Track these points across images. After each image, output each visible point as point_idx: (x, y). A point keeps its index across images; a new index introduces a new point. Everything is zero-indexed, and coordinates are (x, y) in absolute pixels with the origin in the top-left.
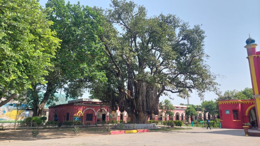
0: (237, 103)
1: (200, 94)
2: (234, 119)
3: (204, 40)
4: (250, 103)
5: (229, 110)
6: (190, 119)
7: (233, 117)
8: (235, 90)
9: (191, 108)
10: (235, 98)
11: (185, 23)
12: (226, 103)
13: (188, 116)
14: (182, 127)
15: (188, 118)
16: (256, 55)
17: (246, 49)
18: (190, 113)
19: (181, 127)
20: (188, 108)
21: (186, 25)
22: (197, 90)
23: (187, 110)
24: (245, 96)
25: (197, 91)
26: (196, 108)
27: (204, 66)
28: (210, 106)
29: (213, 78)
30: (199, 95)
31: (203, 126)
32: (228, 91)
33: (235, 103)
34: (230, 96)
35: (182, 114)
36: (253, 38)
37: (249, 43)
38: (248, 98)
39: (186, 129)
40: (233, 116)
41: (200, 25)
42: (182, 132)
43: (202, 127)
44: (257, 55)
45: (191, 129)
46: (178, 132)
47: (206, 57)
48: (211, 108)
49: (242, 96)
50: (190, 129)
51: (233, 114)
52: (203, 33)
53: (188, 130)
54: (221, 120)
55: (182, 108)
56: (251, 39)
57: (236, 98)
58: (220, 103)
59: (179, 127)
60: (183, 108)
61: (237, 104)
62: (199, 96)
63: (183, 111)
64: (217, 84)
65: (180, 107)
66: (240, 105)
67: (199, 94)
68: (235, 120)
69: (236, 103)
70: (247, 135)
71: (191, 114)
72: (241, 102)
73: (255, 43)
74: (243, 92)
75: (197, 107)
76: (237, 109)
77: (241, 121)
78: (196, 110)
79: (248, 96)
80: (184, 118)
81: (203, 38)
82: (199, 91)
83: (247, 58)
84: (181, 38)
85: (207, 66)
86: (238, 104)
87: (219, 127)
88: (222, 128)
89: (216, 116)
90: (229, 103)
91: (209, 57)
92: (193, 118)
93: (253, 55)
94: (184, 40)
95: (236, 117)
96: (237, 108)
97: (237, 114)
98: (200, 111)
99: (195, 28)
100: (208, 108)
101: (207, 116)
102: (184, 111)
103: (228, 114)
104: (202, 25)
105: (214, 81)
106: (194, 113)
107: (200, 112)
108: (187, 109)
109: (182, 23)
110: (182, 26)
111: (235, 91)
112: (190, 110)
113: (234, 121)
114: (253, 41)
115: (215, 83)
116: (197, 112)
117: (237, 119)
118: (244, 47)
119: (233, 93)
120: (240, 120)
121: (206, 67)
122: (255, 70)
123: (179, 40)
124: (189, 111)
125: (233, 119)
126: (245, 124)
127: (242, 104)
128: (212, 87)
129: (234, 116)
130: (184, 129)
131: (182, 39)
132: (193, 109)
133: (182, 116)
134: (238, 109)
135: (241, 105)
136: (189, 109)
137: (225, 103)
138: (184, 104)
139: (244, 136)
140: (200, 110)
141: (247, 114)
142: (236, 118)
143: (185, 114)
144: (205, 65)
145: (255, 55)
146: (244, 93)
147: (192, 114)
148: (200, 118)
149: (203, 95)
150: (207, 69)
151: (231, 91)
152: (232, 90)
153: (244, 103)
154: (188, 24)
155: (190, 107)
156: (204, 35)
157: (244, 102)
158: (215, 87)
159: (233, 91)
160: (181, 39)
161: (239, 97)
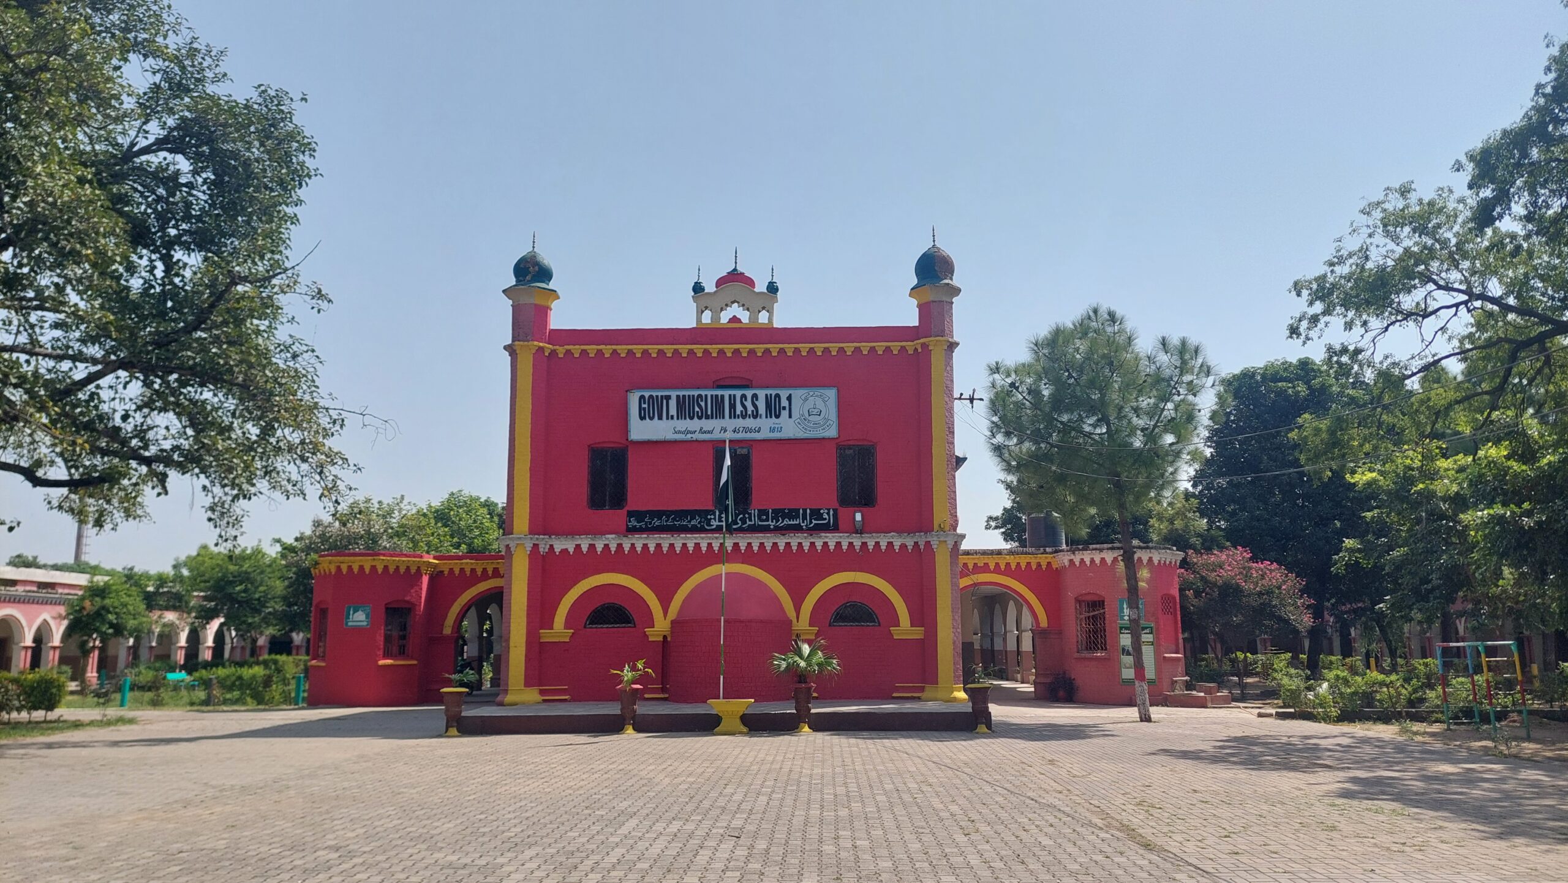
0: (413, 570)
1: (223, 507)
2: (385, 657)
3: (302, 193)
4: (473, 570)
5: (368, 609)
6: (94, 659)
7: (381, 644)
8: (402, 497)
9: (117, 591)
10: (396, 539)
11: (203, 48)
12: (361, 568)
13: (84, 644)
14: (60, 712)
15: (86, 652)
16: (547, 345)
17: (511, 302)
18: (104, 621)
19: (52, 715)
20: (97, 592)
21: (205, 64)
22: (207, 483)
23: (87, 604)
24: (445, 536)
25: (204, 488)
26: (151, 589)
27: (287, 348)
28: (244, 578)
29: (324, 421)
30: (209, 514)
31: (192, 704)
32: (368, 501)
33: (402, 570)
34: (377, 527)
35: (39, 630)
36: (547, 258)
37: (528, 278)
38: (457, 546)
39: (92, 723)
40: (380, 640)
41: (297, 97)
42: (75, 745)
43: (189, 708)
44: (551, 346)
45: (131, 721)
46: (50, 746)
47: (308, 298)
48: (245, 591)
49: (433, 534)
50: (121, 720)
51: (386, 625)
52: (308, 147)
53: (112, 728)
54: (314, 662)
55: (42, 585)
56: (539, 259)
57: (404, 544)
58: (328, 565)
59: (39, 715)
60: (52, 586)
61: (411, 577)
62: (210, 520)
63: (49, 607)
64: (340, 462)
65: (32, 583)
66: (425, 580)
67: (212, 509)
68: (389, 662)
69: (408, 568)
70: (453, 731)
71: (112, 625)
72: (436, 565)
73: (552, 285)
74: (437, 511)
75: (158, 588)
76: (408, 602)
77: (415, 662)
78: (151, 601)
79: (459, 534)
80: (51, 658)
81: (300, 176)
82: (217, 490)
83: (505, 348)
84: (155, 130)
85: (305, 348)
86: (419, 574)
87: (290, 701)
88: (313, 702)
89: (262, 641)
90: (373, 568)
91: (324, 305)
92: (111, 652)
93: (536, 343)
94: (171, 151)
95: (397, 646)
96: (407, 598)
97: (404, 627)
98: (174, 608)
99: (260, 100)
100: (230, 590)
101: (210, 642)
102: (62, 610)
103: (358, 630)
104: (304, 99)
105: (328, 443)
106: (131, 623)
107: (170, 616)
108: (83, 598)
109: (179, 40)
110: (177, 60)
111: (402, 505)
112: (107, 602)
113: (381, 662)
114: (545, 274)
115: (332, 457)
116: (155, 615)
117: (402, 653)
118: (504, 291)
119: (390, 513)
120: (412, 658)
121: (295, 356)
122: (534, 413)
123: (143, 143)
124: (103, 608)
125: (381, 653)
126: (453, 677)
127: (437, 577)
128: (318, 477)
129: (388, 639)
130: (77, 725)
131: (160, 144)
132: (125, 599)
133: (39, 640)
134: (413, 600)
135: (432, 579)
136: (103, 598)
137: (356, 569)
138: (41, 560)
139: (440, 736)
140: (177, 602)
141: (447, 630)
142: (395, 649)
143: (62, 628)
144: (289, 341)
145: (541, 344)
146: (442, 516)
147: (119, 630)
148: (160, 652)
149: (239, 512)
150: (300, 364)
151: (380, 502)
152: (387, 500)
153: (446, 573)
154: (217, 60)
155: (107, 585)
156: (310, 163)
157: (445, 566)
158: (331, 478)
159: (390, 501)
160: (152, 139)
161: (417, 537)
